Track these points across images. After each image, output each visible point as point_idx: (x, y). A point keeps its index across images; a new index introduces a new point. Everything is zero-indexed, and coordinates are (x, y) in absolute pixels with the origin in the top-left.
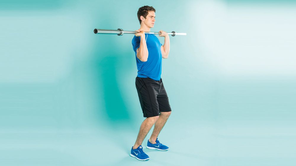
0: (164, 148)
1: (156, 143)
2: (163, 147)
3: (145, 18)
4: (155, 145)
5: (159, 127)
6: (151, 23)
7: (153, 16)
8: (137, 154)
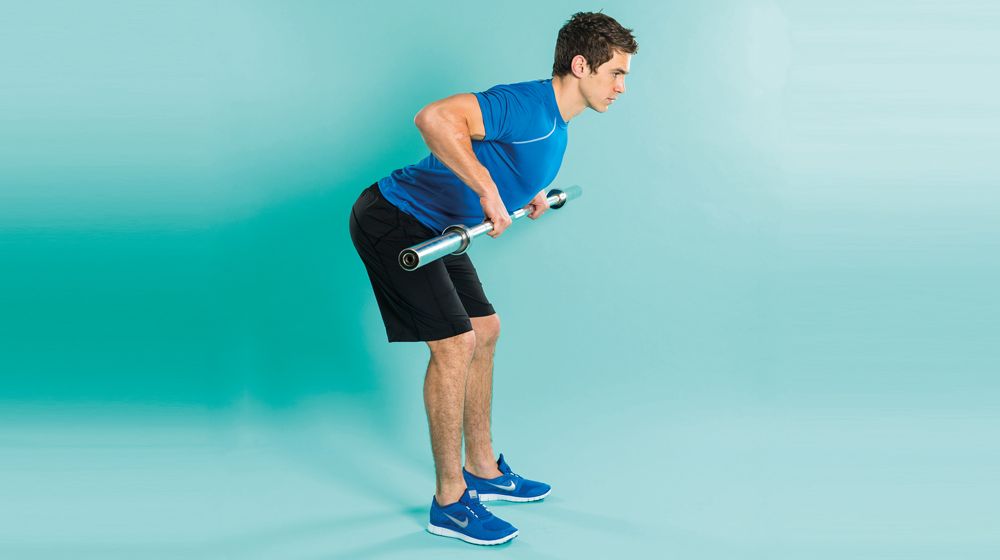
0: (532, 491)
1: (499, 474)
2: (529, 489)
3: (593, 70)
5: (480, 402)
6: (607, 96)
7: (623, 72)
8: (464, 524)
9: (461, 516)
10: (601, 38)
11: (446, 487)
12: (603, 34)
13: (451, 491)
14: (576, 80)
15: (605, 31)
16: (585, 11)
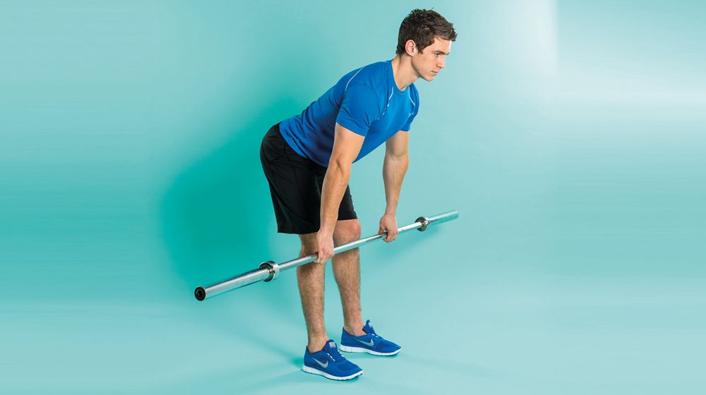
0: (386, 349)
3: (420, 51)
4: (361, 338)
6: (432, 70)
7: (443, 53)
8: (325, 366)
9: (324, 360)
10: (427, 29)
11: (313, 339)
12: (428, 26)
13: (316, 341)
14: (409, 58)
15: (432, 23)
16: (421, 8)
